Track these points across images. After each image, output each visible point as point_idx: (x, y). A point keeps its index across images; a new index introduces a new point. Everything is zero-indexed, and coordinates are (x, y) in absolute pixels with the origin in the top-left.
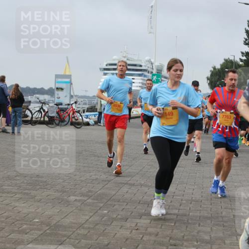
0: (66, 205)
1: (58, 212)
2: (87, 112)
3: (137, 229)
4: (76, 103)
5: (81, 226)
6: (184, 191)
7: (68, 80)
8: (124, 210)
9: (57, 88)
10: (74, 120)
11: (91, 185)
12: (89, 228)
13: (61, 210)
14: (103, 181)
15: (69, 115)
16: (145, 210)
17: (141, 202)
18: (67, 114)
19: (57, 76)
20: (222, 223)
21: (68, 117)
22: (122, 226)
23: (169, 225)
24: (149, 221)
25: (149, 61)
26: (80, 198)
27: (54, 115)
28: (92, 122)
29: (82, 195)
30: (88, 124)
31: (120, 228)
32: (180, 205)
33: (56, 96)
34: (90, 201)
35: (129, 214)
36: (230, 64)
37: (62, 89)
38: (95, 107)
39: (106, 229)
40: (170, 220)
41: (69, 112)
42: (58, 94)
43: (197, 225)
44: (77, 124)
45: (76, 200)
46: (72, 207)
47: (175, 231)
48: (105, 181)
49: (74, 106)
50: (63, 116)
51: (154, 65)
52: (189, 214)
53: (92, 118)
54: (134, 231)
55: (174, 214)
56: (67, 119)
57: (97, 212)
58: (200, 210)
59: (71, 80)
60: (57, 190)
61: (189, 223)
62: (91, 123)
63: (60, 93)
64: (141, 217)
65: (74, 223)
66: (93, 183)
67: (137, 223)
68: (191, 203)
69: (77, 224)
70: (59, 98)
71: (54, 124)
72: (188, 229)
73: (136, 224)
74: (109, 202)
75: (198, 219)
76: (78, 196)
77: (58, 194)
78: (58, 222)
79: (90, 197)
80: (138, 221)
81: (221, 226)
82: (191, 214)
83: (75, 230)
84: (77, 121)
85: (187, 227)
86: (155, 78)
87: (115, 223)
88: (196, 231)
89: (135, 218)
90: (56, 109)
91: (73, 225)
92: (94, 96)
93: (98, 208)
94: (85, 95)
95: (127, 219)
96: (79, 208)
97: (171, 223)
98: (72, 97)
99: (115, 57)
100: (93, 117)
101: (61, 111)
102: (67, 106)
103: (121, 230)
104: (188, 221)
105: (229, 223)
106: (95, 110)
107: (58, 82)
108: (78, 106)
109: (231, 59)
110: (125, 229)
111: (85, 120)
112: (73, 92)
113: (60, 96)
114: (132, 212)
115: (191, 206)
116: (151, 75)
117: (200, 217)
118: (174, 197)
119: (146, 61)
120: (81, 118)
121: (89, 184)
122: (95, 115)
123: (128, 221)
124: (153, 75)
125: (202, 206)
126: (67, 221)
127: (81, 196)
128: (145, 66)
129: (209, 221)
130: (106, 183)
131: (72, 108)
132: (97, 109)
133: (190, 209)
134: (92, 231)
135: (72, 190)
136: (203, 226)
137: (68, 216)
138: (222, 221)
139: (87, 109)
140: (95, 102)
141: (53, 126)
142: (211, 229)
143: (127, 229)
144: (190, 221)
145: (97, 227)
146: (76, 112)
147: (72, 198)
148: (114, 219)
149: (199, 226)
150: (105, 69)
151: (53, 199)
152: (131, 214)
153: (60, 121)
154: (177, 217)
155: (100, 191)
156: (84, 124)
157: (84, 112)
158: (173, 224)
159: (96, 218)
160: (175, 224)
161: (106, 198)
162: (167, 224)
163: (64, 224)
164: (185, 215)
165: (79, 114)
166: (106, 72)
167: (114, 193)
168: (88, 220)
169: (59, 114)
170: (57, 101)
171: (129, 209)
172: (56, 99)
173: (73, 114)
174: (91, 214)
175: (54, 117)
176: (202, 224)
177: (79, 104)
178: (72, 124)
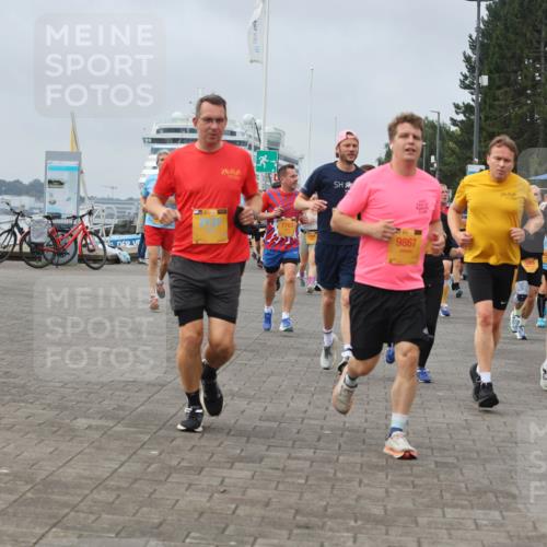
0: (68, 438)
1: (51, 453)
2: (114, 233)
3: (225, 491)
4: (90, 213)
5: (100, 484)
6: (327, 409)
7: (73, 164)
8: (196, 449)
9: (50, 182)
10: (85, 251)
11: (122, 393)
12: (118, 488)
13: (56, 449)
14: (149, 384)
15: (75, 240)
16: (242, 450)
17: (232, 433)
18: (70, 239)
19: (50, 155)
20: (412, 479)
21: (73, 244)
22: (190, 485)
23: (293, 483)
24: (249, 474)
25: (250, 123)
26: (100, 422)
27: (43, 239)
28: (124, 256)
29: (104, 415)
30: (116, 260)
31: (187, 490)
32: (319, 440)
33: (48, 199)
34: (119, 428)
35: (207, 458)
36: (430, 131)
37: (60, 183)
38: (131, 222)
39: (155, 490)
40: (296, 471)
41: (74, 234)
42: (51, 195)
43: (356, 483)
44: (92, 261)
45: (90, 427)
46: (81, 442)
47: (307, 496)
48: (154, 385)
49: (86, 220)
50: (62, 243)
51: (261, 132)
52: (338, 459)
53: (126, 246)
54: (216, 495)
55: (305, 459)
56: (70, 249)
57: (135, 453)
58: (362, 451)
59: (80, 164)
60: (49, 405)
61: (337, 480)
62: (122, 258)
63: (56, 192)
64: (233, 464)
65: (86, 478)
66: (128, 390)
67: (224, 478)
68: (342, 435)
69: (91, 479)
70: (54, 203)
71: (43, 260)
72: (335, 492)
73: (220, 480)
74: (162, 431)
75: (358, 470)
76: (94, 418)
77: (50, 414)
78: (51, 474)
79: (119, 420)
80: (226, 473)
81: (407, 485)
82: (341, 458)
83: (87, 492)
84: (94, 253)
85: (333, 487)
86: (264, 159)
87: (175, 478)
88: (354, 497)
89: (219, 468)
90: (46, 227)
91: (84, 481)
92: (131, 199)
93: (139, 444)
94: (111, 196)
95: (202, 468)
96: (96, 444)
97: (299, 477)
98: (81, 200)
99: (177, 114)
100: (128, 246)
101: (57, 231)
102: (71, 221)
103: (188, 493)
104: (335, 474)
105: (425, 479)
106: (132, 230)
107: (52, 169)
108: (97, 221)
109: (431, 119)
110: (197, 491)
111: (111, 251)
112: (85, 191)
113: (55, 198)
114: (213, 454)
115: (342, 440)
116: (255, 154)
117: (362, 465)
118: (305, 421)
119: (246, 123)
120: (100, 246)
121: (117, 393)
122: (131, 241)
123: (204, 473)
124: (260, 154)
125: (367, 440)
126: (70, 473)
127: (101, 418)
128: (243, 134)
129: (381, 475)
130: (155, 389)
131: (82, 223)
132: (135, 227)
133: (340, 447)
134: (125, 496)
135: (81, 404)
136: (368, 485)
137: (72, 462)
138: (411, 475)
139: (116, 226)
140: (133, 211)
141: (40, 264)
142: (387, 492)
143: (202, 490)
144: (339, 475)
145: (136, 486)
146: (91, 233)
147: (82, 423)
148: (172, 470)
149: (360, 486)
150: (155, 141)
151: (40, 425)
152: (211, 457)
153: (55, 254)
154: (311, 466)
155: (143, 408)
156: (107, 260)
157: (107, 235)
158: (303, 481)
159: (134, 467)
160: (307, 480)
161: (157, 422)
162: (290, 480)
163: (63, 480)
164: (329, 462)
165: (97, 239)
166: (156, 146)
167: (173, 411)
168: (116, 470)
169: (53, 239)
170: (49, 209)
171: (204, 446)
172: (47, 204)
173: (85, 237)
174: (123, 458)
175: (41, 244)
176: (366, 481)
177: (98, 217)
178: (82, 259)
